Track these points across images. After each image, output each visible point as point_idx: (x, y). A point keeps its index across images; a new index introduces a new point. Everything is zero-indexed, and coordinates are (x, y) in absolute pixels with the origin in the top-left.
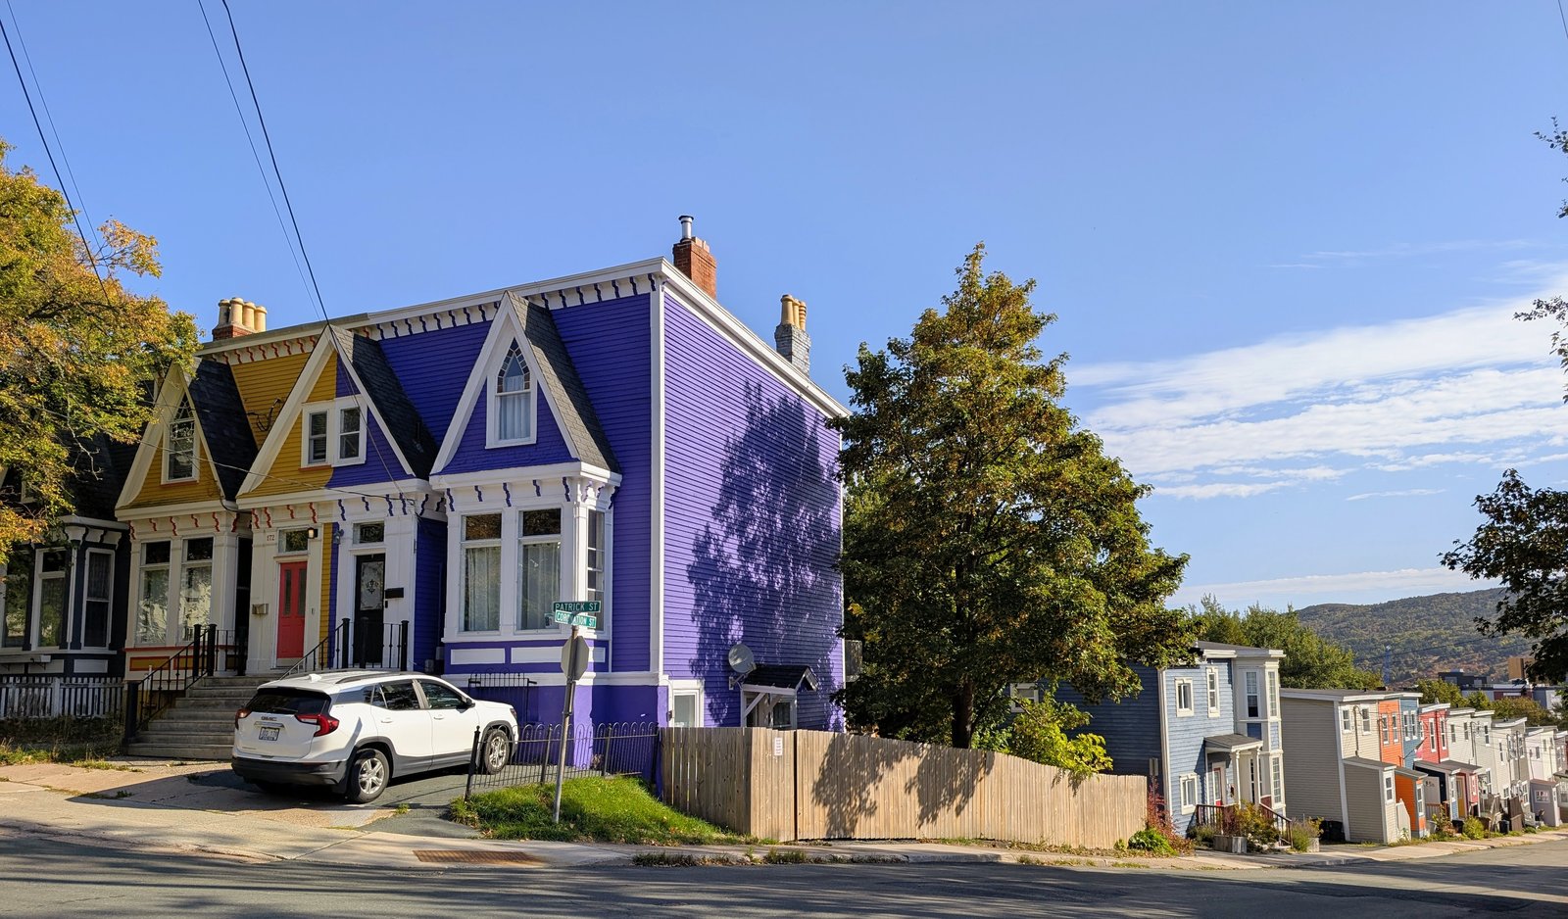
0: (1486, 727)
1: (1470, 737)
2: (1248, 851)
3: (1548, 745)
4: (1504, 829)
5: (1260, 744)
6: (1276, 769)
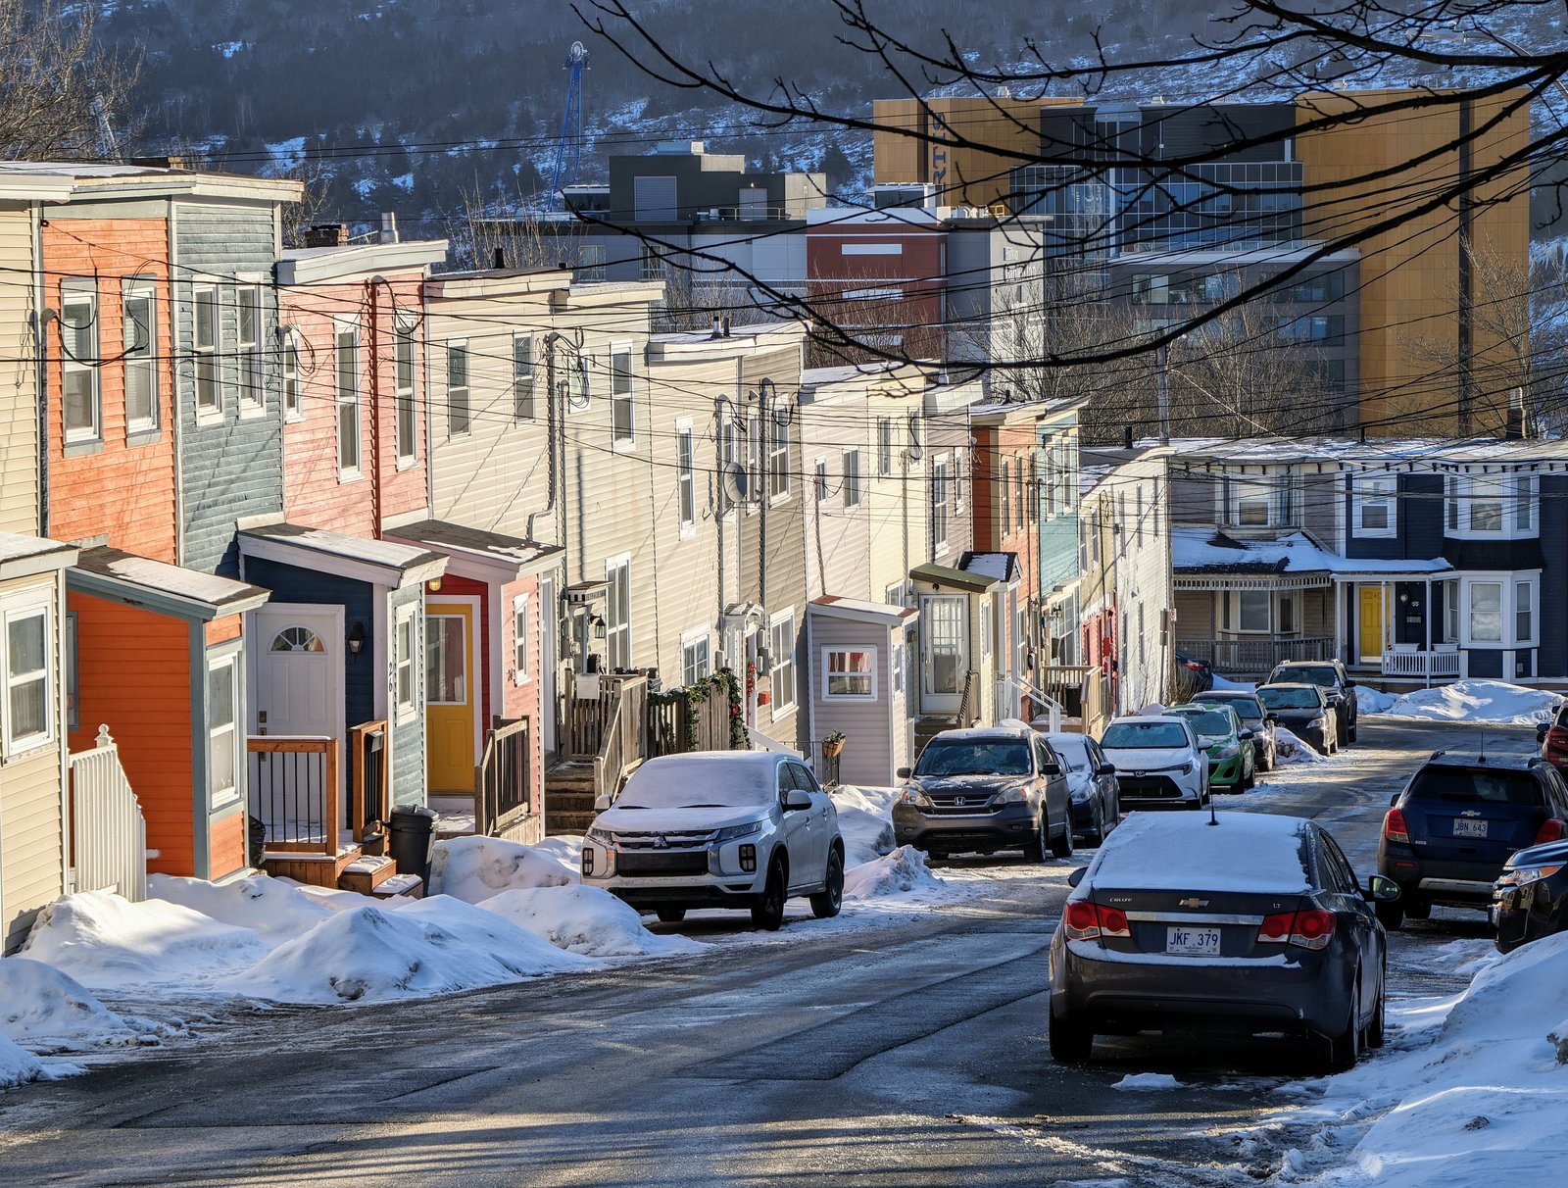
1: (540, 411)
3: (898, 448)
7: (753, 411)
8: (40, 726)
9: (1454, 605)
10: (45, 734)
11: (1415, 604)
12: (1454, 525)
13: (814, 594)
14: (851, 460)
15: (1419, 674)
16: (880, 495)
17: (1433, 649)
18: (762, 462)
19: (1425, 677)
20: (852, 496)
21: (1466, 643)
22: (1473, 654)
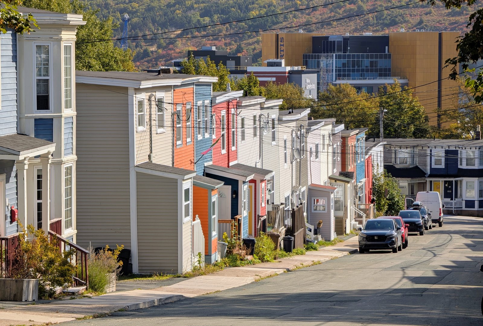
0: (273, 120)
1: (258, 134)
2: (40, 298)
3: (327, 142)
4: (289, 247)
5: (51, 148)
6: (68, 181)
7: (299, 133)
8: (188, 215)
9: (461, 187)
10: (189, 217)
11: (450, 187)
12: (461, 164)
13: (309, 183)
14: (317, 146)
15: (451, 207)
16: (323, 156)
17: (455, 200)
18: (300, 147)
19: (452, 208)
20: (317, 157)
21: (464, 199)
22: (467, 202)
